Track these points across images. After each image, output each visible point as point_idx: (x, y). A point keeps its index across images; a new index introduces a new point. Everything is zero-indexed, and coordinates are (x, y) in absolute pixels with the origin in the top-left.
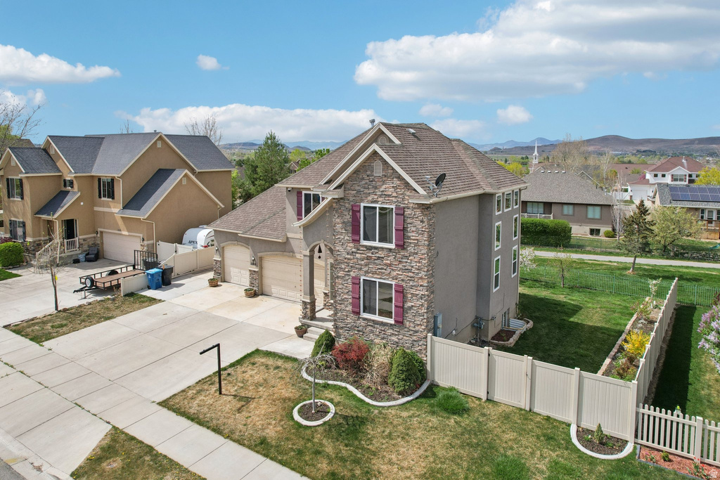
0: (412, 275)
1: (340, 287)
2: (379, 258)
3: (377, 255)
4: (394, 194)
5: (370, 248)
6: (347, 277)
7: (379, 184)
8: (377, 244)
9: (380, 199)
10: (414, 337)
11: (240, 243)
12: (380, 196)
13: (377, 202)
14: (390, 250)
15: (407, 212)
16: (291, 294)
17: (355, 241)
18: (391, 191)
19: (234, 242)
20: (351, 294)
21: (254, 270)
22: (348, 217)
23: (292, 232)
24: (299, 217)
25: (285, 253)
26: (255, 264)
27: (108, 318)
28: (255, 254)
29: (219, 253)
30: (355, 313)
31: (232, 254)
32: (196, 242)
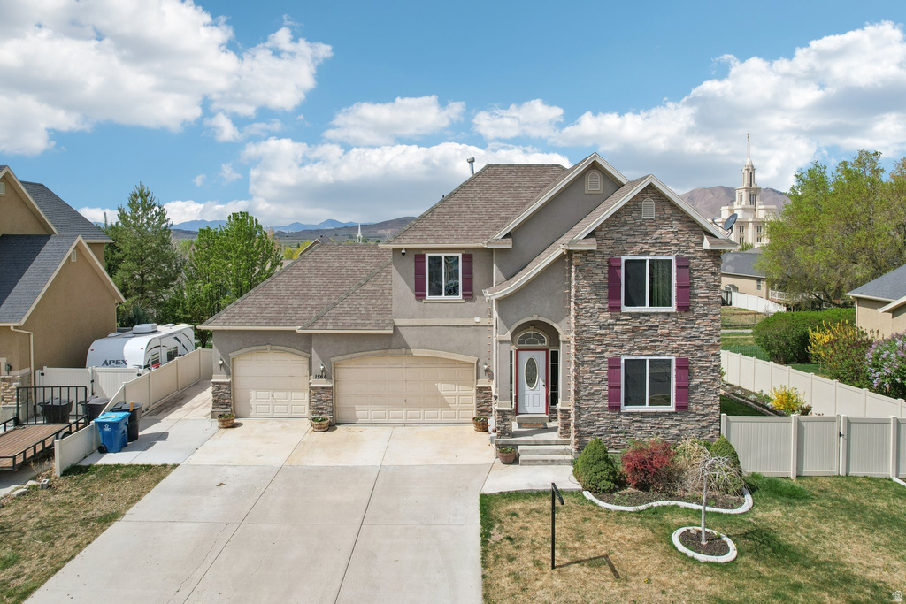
0: (698, 343)
1: (587, 376)
2: (651, 327)
3: (649, 324)
4: (675, 242)
5: (636, 316)
6: (599, 361)
7: (650, 229)
8: (646, 309)
9: (653, 249)
10: (703, 424)
11: (278, 347)
12: (653, 245)
13: (647, 253)
14: (668, 315)
15: (694, 263)
16: (396, 414)
17: (614, 308)
18: (668, 238)
19: (264, 347)
20: (607, 383)
21: (323, 385)
22: (602, 276)
23: (405, 317)
24: (418, 293)
25: (390, 351)
26: (325, 377)
27: (108, 519)
28: (328, 360)
29: (226, 369)
30: (615, 408)
31: (254, 368)
32: (124, 362)
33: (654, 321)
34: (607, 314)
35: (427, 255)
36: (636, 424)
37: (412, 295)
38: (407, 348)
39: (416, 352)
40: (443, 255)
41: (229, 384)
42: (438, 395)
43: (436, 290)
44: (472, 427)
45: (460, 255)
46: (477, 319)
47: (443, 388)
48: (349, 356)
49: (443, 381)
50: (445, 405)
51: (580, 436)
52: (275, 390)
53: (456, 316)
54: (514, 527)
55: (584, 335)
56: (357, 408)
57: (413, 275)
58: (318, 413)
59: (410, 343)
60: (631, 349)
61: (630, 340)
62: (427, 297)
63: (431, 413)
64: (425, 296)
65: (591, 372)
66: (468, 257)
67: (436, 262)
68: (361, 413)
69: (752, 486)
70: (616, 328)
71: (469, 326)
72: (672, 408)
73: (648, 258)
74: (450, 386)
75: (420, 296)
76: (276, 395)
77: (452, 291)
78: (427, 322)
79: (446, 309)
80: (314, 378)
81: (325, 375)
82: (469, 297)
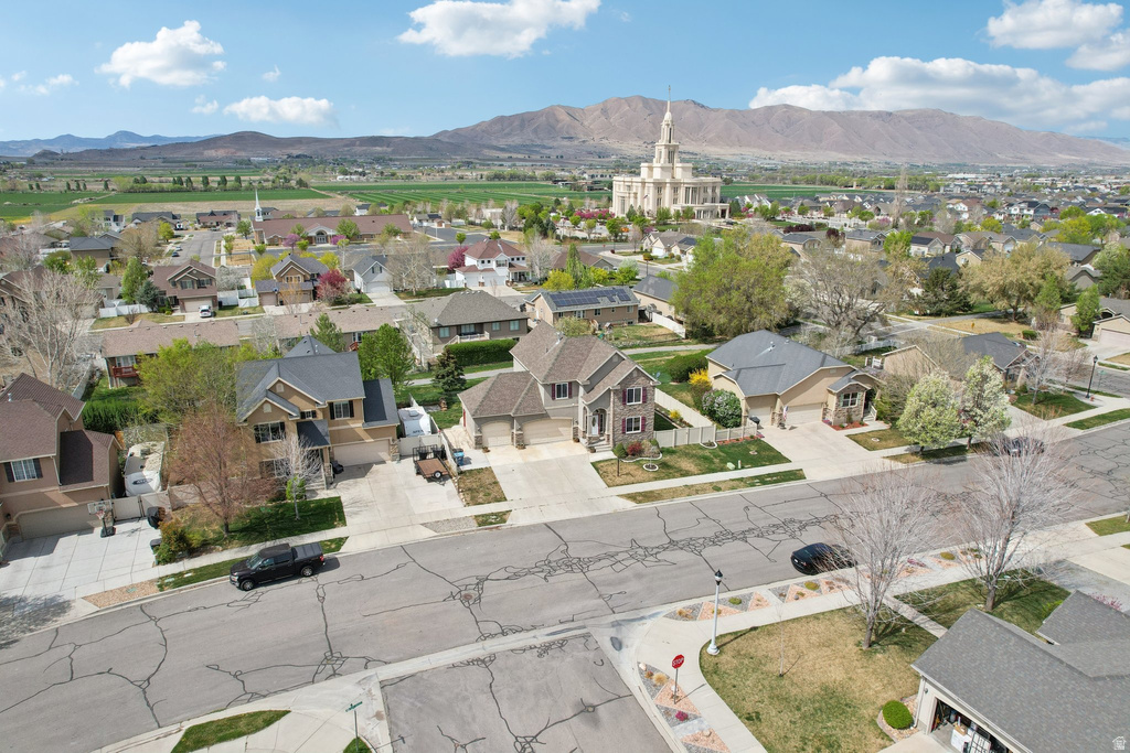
3: (634, 408)
5: (631, 405)
6: (620, 420)
8: (634, 403)
10: (648, 435)
11: (499, 421)
12: (636, 385)
15: (647, 389)
16: (546, 440)
17: (624, 404)
19: (495, 422)
20: (621, 425)
21: (520, 433)
22: (621, 395)
23: (548, 406)
24: (553, 397)
25: (543, 419)
27: (496, 483)
28: (520, 424)
29: (480, 431)
30: (624, 433)
31: (489, 429)
32: (422, 431)
33: (636, 407)
34: (622, 406)
35: (557, 385)
37: (551, 398)
38: (549, 417)
39: (552, 418)
40: (562, 384)
41: (481, 436)
42: (559, 432)
43: (559, 396)
44: (572, 442)
45: (567, 384)
46: (572, 404)
47: (560, 429)
48: (530, 422)
49: (561, 427)
50: (562, 434)
51: (614, 442)
52: (497, 436)
53: (566, 404)
54: (605, 469)
55: (615, 412)
57: (552, 392)
58: (518, 443)
59: (550, 415)
60: (629, 415)
61: (629, 413)
62: (556, 399)
63: (559, 438)
65: (617, 423)
66: (571, 385)
67: (559, 386)
68: (532, 441)
69: (663, 451)
70: (625, 409)
71: (569, 407)
72: (640, 431)
73: (634, 388)
74: (564, 428)
75: (554, 399)
76: (497, 438)
77: (564, 396)
78: (556, 407)
79: (563, 402)
80: (514, 431)
81: (520, 429)
82: (570, 397)
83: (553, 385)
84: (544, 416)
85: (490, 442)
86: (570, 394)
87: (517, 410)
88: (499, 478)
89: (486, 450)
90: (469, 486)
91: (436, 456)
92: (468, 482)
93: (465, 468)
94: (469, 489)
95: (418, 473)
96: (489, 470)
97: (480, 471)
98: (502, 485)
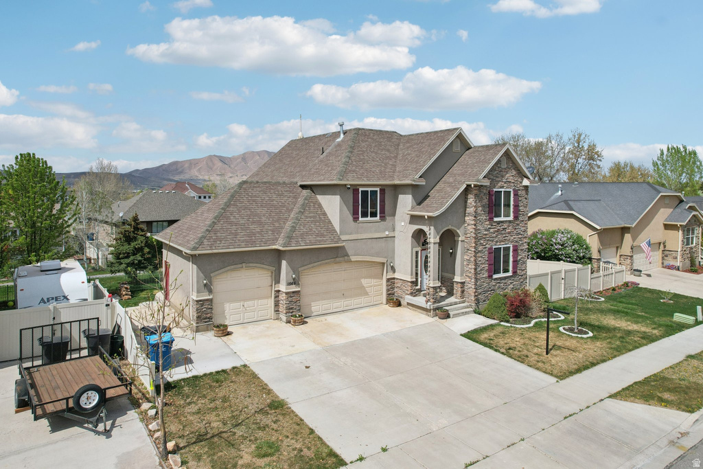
0: (520, 236)
1: (480, 259)
2: (504, 229)
3: (503, 227)
4: (513, 181)
5: (499, 223)
6: (484, 250)
7: (504, 174)
8: (502, 219)
9: (505, 185)
10: (521, 280)
11: (251, 265)
12: (505, 183)
13: (502, 187)
14: (510, 221)
15: (520, 192)
16: (337, 305)
17: (491, 219)
18: (511, 179)
19: (240, 266)
20: (487, 262)
21: (294, 290)
22: (486, 200)
23: (346, 234)
24: (355, 216)
25: (337, 259)
26: (295, 283)
27: (278, 406)
28: (295, 271)
29: (208, 288)
30: (490, 277)
31: (229, 283)
32: (65, 298)
33: (505, 226)
34: (488, 223)
35: (361, 189)
36: (498, 285)
37: (351, 218)
38: (348, 255)
39: (353, 258)
40: (369, 189)
41: (211, 300)
42: (362, 287)
43: (365, 215)
45: (378, 189)
46: (387, 233)
47: (365, 282)
48: (312, 265)
49: (365, 278)
50: (366, 294)
51: (477, 295)
52: (245, 300)
53: (376, 231)
54: (502, 344)
55: (479, 235)
56: (313, 304)
57: (352, 204)
58: (290, 312)
59: (350, 252)
60: (497, 242)
61: (496, 237)
62: (360, 219)
63: (362, 300)
64: (358, 218)
65: (481, 257)
66: (382, 191)
67: (365, 193)
68: (316, 307)
70: (491, 230)
71: (382, 238)
72: (510, 274)
73: (503, 190)
74: (369, 280)
75: (356, 219)
76: (246, 304)
77: (374, 215)
78: (360, 236)
79: (370, 227)
80: (283, 287)
81: (295, 282)
82: (383, 218)
83: (355, 189)
84: (336, 254)
85: (229, 312)
86: (382, 211)
87: (289, 238)
88: (282, 391)
89: (224, 331)
90: (199, 426)
91: (94, 351)
92: (194, 415)
93: (177, 374)
94: (200, 438)
95: (23, 404)
96: (242, 372)
97: (219, 377)
98: (299, 409)
